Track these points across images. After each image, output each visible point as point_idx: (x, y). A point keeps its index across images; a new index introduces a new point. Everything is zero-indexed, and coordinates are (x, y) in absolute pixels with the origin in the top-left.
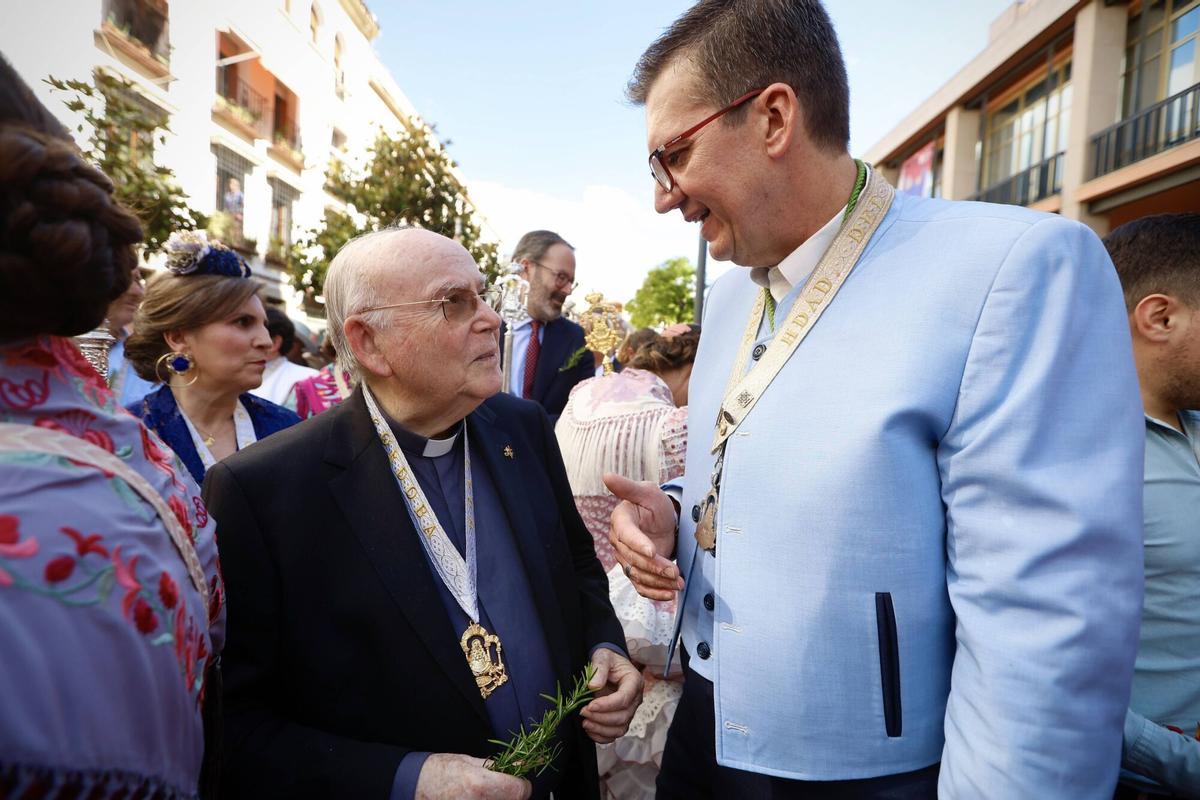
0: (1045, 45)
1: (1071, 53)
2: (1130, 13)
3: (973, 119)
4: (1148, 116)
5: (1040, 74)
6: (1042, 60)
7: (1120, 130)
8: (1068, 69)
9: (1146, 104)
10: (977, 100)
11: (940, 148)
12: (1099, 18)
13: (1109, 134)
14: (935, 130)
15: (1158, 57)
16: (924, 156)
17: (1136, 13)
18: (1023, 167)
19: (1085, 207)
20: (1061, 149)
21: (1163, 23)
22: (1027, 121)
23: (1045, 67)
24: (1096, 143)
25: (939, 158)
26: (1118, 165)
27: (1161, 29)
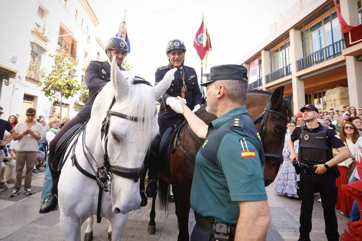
0: (283, 37)
1: (289, 39)
2: (301, 32)
3: (268, 53)
4: (308, 57)
5: (283, 43)
6: (283, 40)
7: (303, 60)
8: (289, 42)
9: (308, 55)
10: (269, 48)
11: (260, 59)
12: (294, 32)
13: (300, 60)
14: (258, 55)
15: (309, 43)
16: (256, 62)
17: (302, 32)
18: (282, 67)
19: (298, 78)
20: (290, 63)
21: (309, 35)
22: (281, 54)
23: (284, 42)
24: (298, 62)
25: (260, 62)
26: (304, 68)
27: (309, 36)
